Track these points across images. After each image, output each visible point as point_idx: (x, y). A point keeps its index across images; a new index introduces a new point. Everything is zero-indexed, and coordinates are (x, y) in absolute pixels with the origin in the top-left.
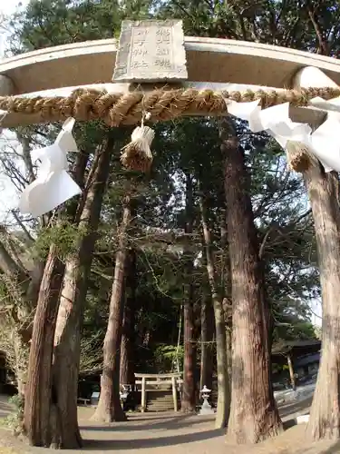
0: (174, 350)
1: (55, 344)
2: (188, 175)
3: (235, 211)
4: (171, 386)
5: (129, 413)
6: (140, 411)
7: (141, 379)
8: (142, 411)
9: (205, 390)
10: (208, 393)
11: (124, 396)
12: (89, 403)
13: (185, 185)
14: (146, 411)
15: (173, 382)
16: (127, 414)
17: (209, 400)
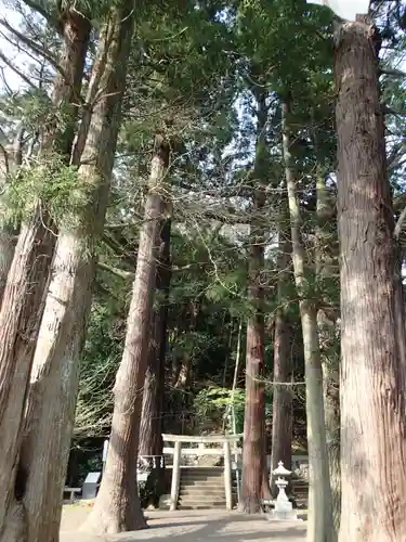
0: (226, 396)
1: (33, 381)
2: (261, 101)
3: (355, 154)
4: (222, 459)
5: (150, 512)
6: (168, 508)
7: (171, 444)
8: (172, 507)
9: (281, 470)
10: (286, 477)
11: (142, 477)
12: (79, 495)
13: (255, 120)
14: (178, 507)
15: (224, 451)
16: (146, 514)
17: (288, 491)
